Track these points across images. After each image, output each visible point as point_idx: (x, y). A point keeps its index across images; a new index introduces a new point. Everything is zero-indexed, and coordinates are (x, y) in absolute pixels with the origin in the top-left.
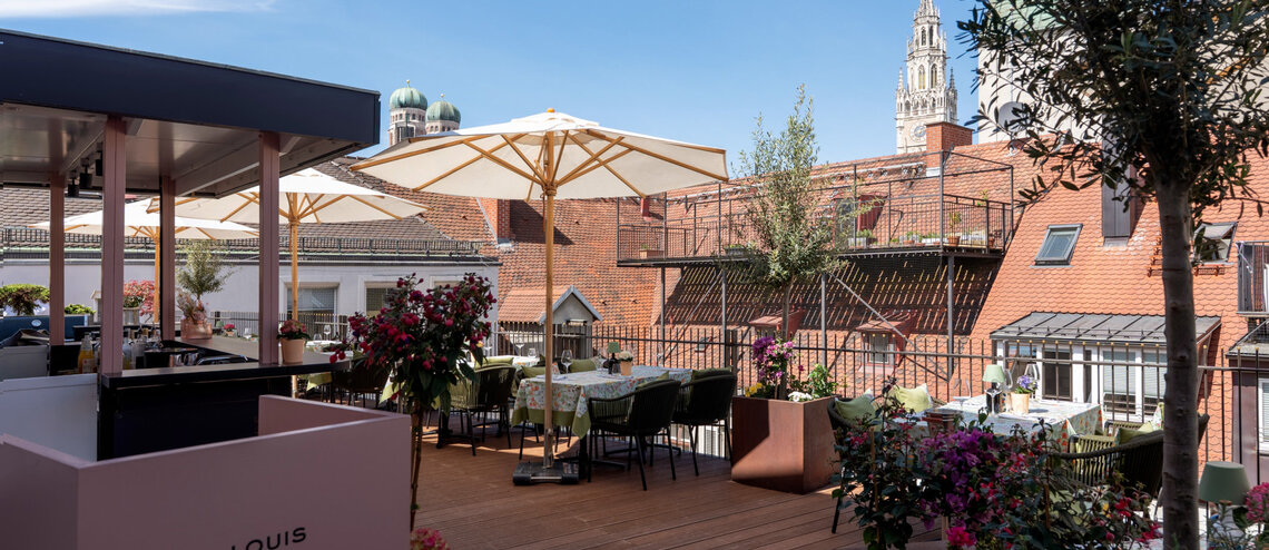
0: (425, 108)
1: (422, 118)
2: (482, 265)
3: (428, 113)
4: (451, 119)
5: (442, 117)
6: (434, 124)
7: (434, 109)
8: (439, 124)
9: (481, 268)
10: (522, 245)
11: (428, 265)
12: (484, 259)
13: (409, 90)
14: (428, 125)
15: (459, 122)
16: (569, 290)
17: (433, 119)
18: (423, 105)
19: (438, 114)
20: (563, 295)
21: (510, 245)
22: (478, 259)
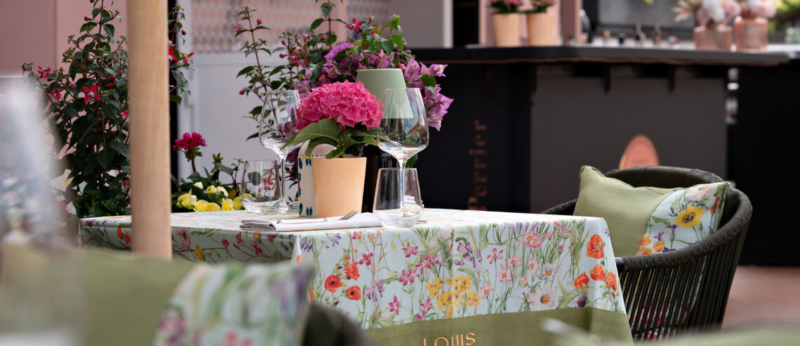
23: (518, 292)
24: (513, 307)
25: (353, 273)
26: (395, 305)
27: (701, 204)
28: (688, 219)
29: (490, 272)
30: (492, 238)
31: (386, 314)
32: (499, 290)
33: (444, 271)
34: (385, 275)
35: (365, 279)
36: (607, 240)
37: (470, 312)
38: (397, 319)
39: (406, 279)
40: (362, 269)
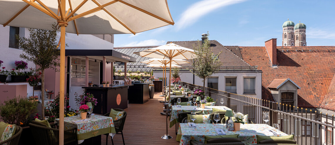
0: (294, 26)
1: (293, 29)
2: (256, 72)
3: (295, 27)
4: (303, 28)
5: (300, 28)
6: (297, 30)
7: (297, 26)
8: (299, 30)
9: (256, 73)
10: (280, 67)
11: (241, 72)
12: (257, 71)
13: (288, 22)
14: (295, 31)
15: (305, 29)
16: (287, 79)
17: (297, 29)
18: (293, 25)
19: (298, 27)
20: (285, 81)
21: (277, 66)
22: (255, 71)
23: (103, 126)
24: (103, 128)
25: (84, 127)
26: (89, 130)
27: (121, 114)
28: (120, 115)
29: (100, 124)
30: (100, 121)
31: (88, 131)
32: (101, 126)
33: (95, 125)
34: (88, 127)
35: (85, 127)
36: (112, 120)
37: (98, 129)
38: (89, 131)
39: (90, 127)
40: (85, 126)
